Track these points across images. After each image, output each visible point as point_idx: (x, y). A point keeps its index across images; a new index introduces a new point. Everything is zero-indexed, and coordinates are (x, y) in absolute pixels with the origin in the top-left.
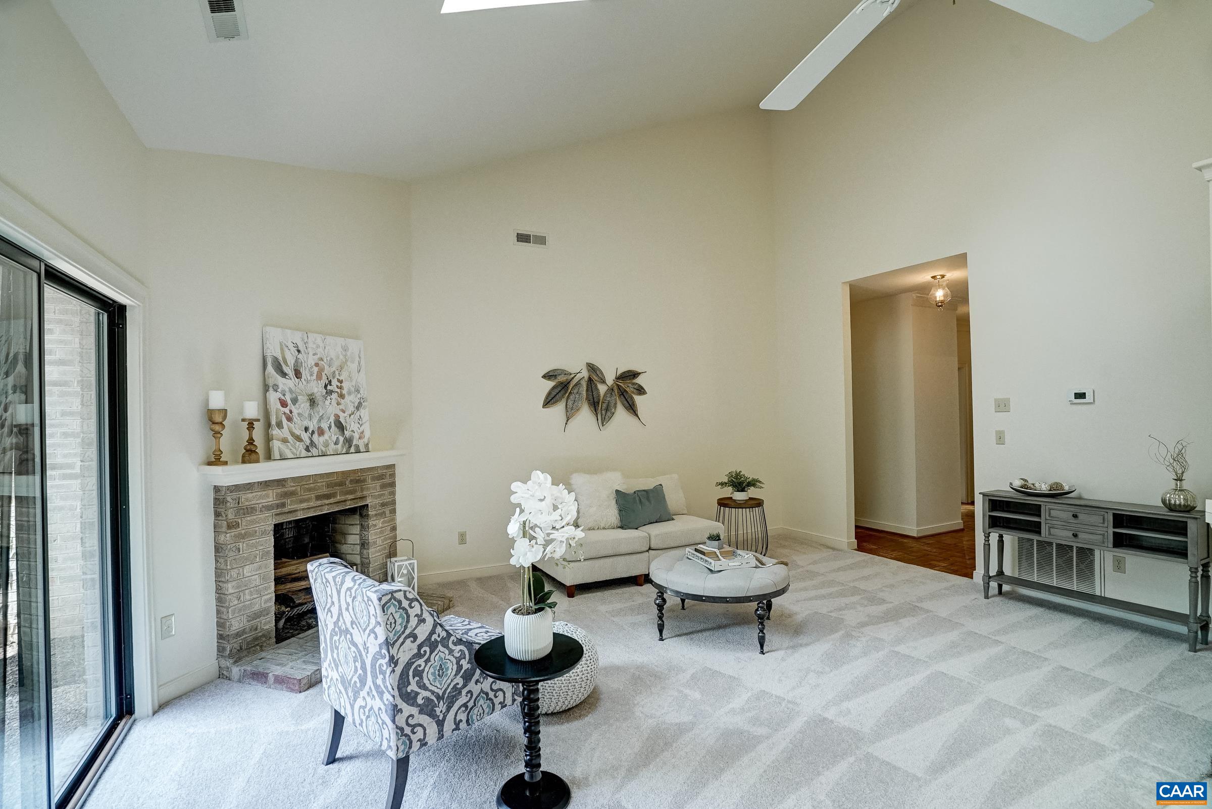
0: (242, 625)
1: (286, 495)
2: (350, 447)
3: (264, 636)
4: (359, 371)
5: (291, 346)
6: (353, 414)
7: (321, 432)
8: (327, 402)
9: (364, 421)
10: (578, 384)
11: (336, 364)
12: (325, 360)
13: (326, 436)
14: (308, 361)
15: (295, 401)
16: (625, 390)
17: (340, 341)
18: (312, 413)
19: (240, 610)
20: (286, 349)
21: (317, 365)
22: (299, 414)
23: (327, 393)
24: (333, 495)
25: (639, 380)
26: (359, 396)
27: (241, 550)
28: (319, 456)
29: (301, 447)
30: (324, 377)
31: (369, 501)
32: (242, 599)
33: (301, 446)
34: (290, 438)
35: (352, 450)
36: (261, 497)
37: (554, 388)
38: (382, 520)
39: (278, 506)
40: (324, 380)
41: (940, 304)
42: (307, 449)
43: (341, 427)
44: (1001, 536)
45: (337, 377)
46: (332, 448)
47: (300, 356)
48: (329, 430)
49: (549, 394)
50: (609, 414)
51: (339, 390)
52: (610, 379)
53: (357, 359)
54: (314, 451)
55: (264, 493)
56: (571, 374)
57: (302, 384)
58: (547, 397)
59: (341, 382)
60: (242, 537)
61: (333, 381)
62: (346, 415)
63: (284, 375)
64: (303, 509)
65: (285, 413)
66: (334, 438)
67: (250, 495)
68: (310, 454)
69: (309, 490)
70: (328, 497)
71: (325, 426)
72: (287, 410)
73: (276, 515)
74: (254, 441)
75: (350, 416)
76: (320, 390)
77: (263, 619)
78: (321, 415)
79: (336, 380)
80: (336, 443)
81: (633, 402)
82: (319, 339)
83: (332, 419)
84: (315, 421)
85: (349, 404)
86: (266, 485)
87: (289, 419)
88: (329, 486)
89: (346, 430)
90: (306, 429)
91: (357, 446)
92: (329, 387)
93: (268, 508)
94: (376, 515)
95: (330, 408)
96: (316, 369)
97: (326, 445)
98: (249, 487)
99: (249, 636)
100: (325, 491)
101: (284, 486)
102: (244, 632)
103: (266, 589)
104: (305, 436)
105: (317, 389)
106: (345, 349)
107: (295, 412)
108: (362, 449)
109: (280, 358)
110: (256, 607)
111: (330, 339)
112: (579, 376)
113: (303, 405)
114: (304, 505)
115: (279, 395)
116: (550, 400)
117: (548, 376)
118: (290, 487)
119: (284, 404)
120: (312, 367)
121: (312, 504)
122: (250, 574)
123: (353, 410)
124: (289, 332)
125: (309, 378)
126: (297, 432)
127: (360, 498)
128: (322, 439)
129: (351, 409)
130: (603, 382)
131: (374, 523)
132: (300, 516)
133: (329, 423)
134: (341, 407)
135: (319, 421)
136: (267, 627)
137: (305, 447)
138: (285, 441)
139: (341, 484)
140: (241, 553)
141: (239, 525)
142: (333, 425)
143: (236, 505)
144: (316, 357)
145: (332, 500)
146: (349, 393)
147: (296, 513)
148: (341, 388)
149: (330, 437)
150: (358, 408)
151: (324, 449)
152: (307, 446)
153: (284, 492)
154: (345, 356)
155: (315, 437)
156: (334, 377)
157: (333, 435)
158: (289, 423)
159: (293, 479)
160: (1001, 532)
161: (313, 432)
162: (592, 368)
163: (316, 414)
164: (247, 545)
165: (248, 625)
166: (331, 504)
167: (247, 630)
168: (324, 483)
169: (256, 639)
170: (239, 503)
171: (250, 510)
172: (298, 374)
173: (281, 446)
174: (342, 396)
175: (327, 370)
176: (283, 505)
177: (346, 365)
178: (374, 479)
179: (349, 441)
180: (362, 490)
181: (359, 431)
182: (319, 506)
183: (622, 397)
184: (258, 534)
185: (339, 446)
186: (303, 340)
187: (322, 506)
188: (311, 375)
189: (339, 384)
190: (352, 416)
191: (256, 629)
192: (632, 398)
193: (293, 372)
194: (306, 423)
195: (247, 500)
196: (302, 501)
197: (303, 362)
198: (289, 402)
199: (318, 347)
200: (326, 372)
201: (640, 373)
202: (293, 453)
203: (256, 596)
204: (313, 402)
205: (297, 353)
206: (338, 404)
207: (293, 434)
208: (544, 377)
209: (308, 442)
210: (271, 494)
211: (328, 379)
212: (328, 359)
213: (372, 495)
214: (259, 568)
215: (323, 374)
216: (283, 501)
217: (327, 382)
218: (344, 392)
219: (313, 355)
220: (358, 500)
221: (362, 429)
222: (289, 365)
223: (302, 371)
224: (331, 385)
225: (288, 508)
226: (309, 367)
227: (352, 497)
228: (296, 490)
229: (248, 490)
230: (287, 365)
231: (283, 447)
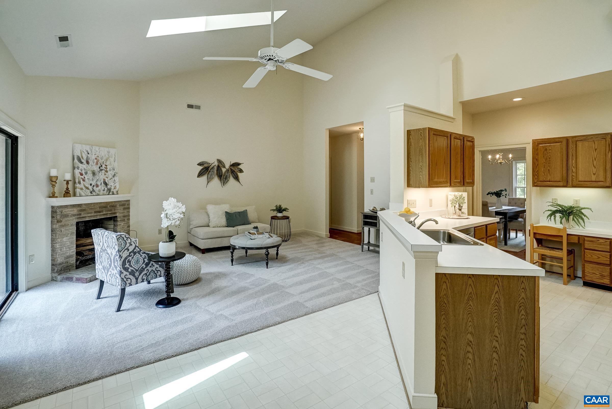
0: (62, 260)
1: (81, 210)
2: (110, 192)
3: (71, 266)
4: (115, 161)
5: (85, 151)
7: (97, 186)
8: (100, 174)
9: (116, 182)
10: (213, 168)
11: (105, 158)
12: (100, 157)
13: (99, 188)
14: (92, 157)
15: (86, 173)
16: (234, 171)
17: (107, 149)
18: (94, 178)
19: (61, 255)
20: (83, 153)
21: (96, 159)
22: (88, 178)
23: (100, 170)
24: (102, 211)
25: (240, 167)
26: (114, 171)
27: (62, 231)
28: (96, 195)
29: (88, 192)
30: (99, 164)
31: (117, 215)
32: (62, 250)
33: (88, 191)
34: (84, 188)
35: (111, 193)
36: (71, 211)
37: (202, 169)
38: (123, 223)
39: (78, 215)
40: (99, 165)
41: (362, 139)
42: (91, 193)
43: (106, 184)
44: (369, 229)
45: (105, 164)
46: (102, 192)
47: (89, 155)
48: (101, 185)
49: (200, 172)
50: (226, 180)
51: (105, 169)
52: (227, 166)
53: (114, 156)
54: (94, 193)
55: (72, 209)
56: (210, 164)
57: (89, 167)
58: (199, 173)
59: (106, 166)
60: (63, 226)
61: (103, 165)
62: (108, 179)
63: (82, 163)
64: (89, 216)
65: (82, 178)
66: (103, 188)
67: (67, 210)
68: (92, 195)
69: (92, 209)
70: (99, 212)
71: (99, 183)
72: (83, 177)
73: (77, 218)
74: (69, 189)
75: (110, 179)
76: (97, 169)
77: (71, 259)
78: (97, 179)
79: (104, 165)
80: (104, 190)
81: (237, 176)
82: (97, 148)
83: (102, 181)
84: (95, 181)
85: (110, 175)
86: (73, 206)
87: (84, 180)
88: (100, 207)
89: (108, 185)
90: (91, 185)
91: (113, 192)
92: (101, 168)
93: (74, 215)
94: (121, 220)
95: (101, 176)
96: (95, 161)
97: (99, 191)
98: (66, 206)
99: (65, 265)
100: (98, 209)
101: (81, 207)
102: (63, 263)
103: (72, 247)
104: (90, 188)
105: (96, 168)
106: (109, 152)
107: (86, 177)
108: (115, 193)
109: (80, 156)
110: (68, 254)
111: (102, 148)
112: (213, 165)
113: (90, 175)
114: (89, 215)
115: (79, 171)
116: (200, 174)
117: (200, 164)
118: (84, 207)
119: (81, 174)
120: (94, 160)
121: (92, 215)
122: (66, 241)
123: (112, 177)
124: (84, 146)
125: (92, 164)
126: (87, 186)
127: (114, 213)
128: (97, 189)
129: (111, 177)
130: (224, 167)
131: (120, 223)
134: (106, 176)
135: (97, 181)
136: (72, 262)
137: (90, 192)
138: (82, 189)
139: (105, 207)
140: (62, 232)
141: (62, 221)
142: (102, 183)
143: (61, 214)
144: (96, 156)
145: (101, 213)
146: (110, 170)
147: (86, 218)
148: (106, 168)
149: (101, 188)
150: (114, 176)
151: (98, 193)
152: (91, 192)
153: (81, 209)
154: (108, 155)
155: (95, 188)
156: (103, 164)
157: (102, 187)
158: (83, 182)
159: (85, 204)
160: (369, 227)
161: (94, 186)
162: (219, 161)
163: (95, 179)
164: (65, 229)
165: (65, 261)
166: (101, 215)
168: (98, 206)
169: (68, 266)
170: (62, 213)
171: (66, 216)
172: (88, 163)
174: (107, 171)
175: (101, 161)
176: (80, 214)
177: (109, 159)
178: (120, 205)
179: (109, 190)
180: (115, 210)
181: (114, 186)
182: (96, 215)
183: (233, 173)
184: (69, 225)
185: (105, 192)
186: (90, 149)
187: (98, 215)
188: (94, 163)
189: (106, 167)
190: (111, 180)
191: (68, 263)
192: (237, 174)
193: (86, 162)
194: (91, 182)
195: (65, 212)
196: (88, 213)
197: (90, 158)
198: (84, 174)
199: (97, 151)
200: (100, 162)
201: (241, 164)
202: (85, 194)
203: (68, 250)
204: (94, 174)
205: (88, 154)
206: (105, 175)
207: (85, 186)
208: (198, 164)
209: (92, 190)
210: (75, 210)
211: (101, 164)
213: (119, 212)
214: (70, 239)
215: (99, 163)
216: (80, 213)
217: (100, 166)
218: (107, 170)
219: (95, 155)
220: (113, 214)
221: (115, 185)
222: (84, 159)
223: (89, 161)
224: (102, 167)
225: (83, 215)
226: (93, 159)
227: (110, 212)
228: (86, 209)
229: (66, 208)
230: (83, 159)
231: (81, 191)
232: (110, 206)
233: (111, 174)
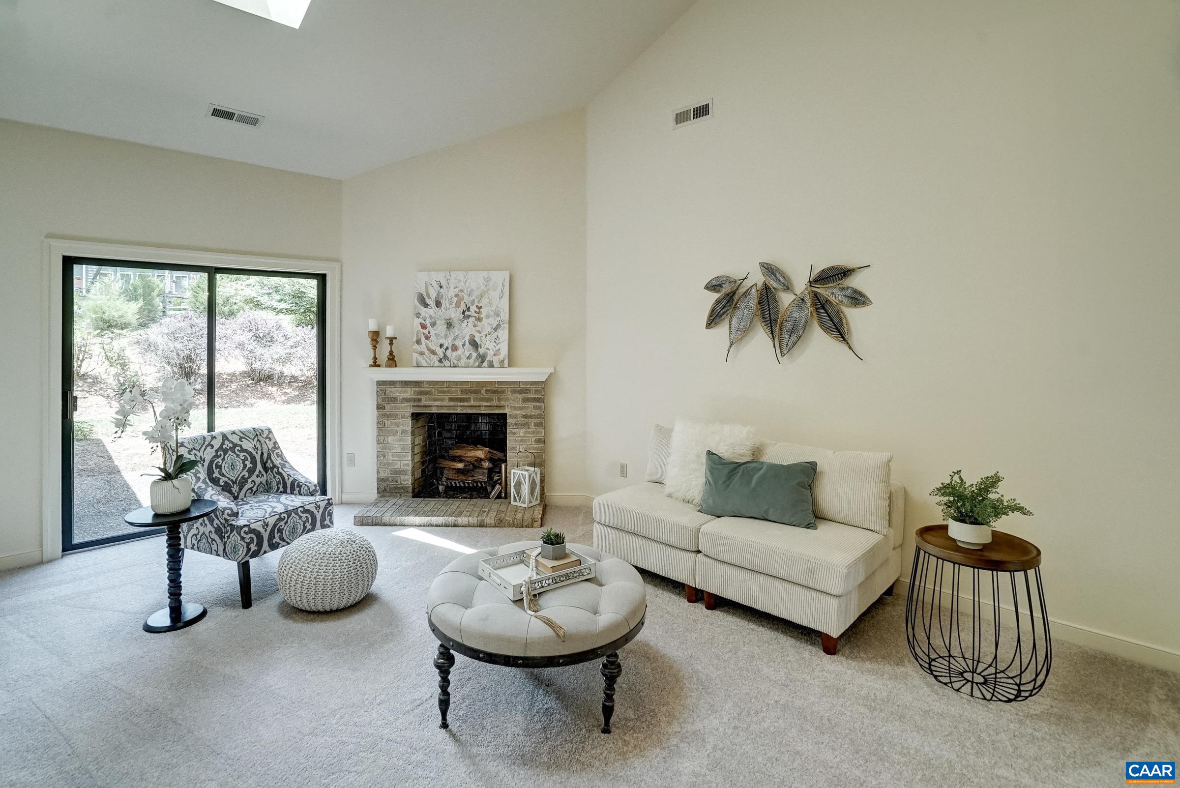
0: (387, 475)
1: (422, 393)
2: (483, 362)
3: (402, 488)
4: (501, 298)
5: (434, 284)
6: (490, 334)
7: (455, 348)
8: (464, 325)
9: (500, 341)
10: (748, 292)
11: (477, 293)
12: (465, 291)
13: (459, 352)
14: (449, 293)
15: (433, 324)
16: (827, 301)
17: (485, 274)
18: (448, 334)
19: (385, 464)
20: (430, 287)
21: (457, 296)
22: (436, 335)
23: (464, 317)
25: (855, 282)
26: (498, 319)
27: (386, 425)
28: (451, 367)
29: (435, 359)
30: (463, 305)
31: (506, 411)
32: (386, 457)
34: (426, 352)
35: (485, 364)
36: (402, 392)
37: (720, 300)
38: (524, 430)
39: (415, 400)
40: (463, 307)
42: (440, 361)
43: (475, 345)
45: (477, 303)
46: (464, 361)
47: (442, 290)
48: (463, 347)
50: (794, 338)
51: (476, 315)
53: (500, 288)
54: (447, 363)
55: (404, 389)
56: (737, 281)
57: (441, 312)
59: (480, 308)
60: (387, 416)
61: (471, 307)
62: (481, 335)
63: (426, 305)
64: (437, 406)
65: (424, 334)
66: (467, 354)
67: (395, 389)
68: (442, 365)
69: (444, 392)
70: (461, 400)
71: (459, 343)
72: (426, 332)
73: (413, 406)
74: (393, 353)
75: (486, 335)
76: (458, 315)
77: (402, 477)
78: (457, 335)
79: (474, 307)
80: (469, 358)
82: (461, 275)
83: (467, 339)
84: (450, 340)
85: (487, 326)
86: (406, 383)
87: (427, 338)
88: (462, 391)
89: (481, 348)
90: (441, 346)
91: (490, 362)
92: (467, 313)
93: (407, 401)
94: (516, 424)
95: (467, 329)
96: (455, 299)
97: (459, 359)
98: (392, 383)
99: (392, 484)
100: (459, 395)
101: (420, 387)
102: (387, 481)
103: (404, 456)
104: (440, 352)
105: (455, 314)
106: (487, 280)
107: (433, 332)
108: (495, 363)
109: (425, 294)
110: (397, 467)
111: (472, 274)
113: (441, 327)
114: (438, 403)
115: (421, 320)
118: (425, 388)
119: (424, 327)
120: (451, 298)
121: (445, 403)
122: (392, 443)
123: (490, 331)
124: (434, 273)
125: (448, 307)
126: (433, 348)
127: (497, 406)
128: (455, 354)
129: (488, 330)
131: (514, 431)
132: (434, 410)
133: (463, 341)
134: (477, 328)
135: (454, 339)
136: (405, 483)
137: (439, 359)
138: (422, 354)
139: (475, 391)
140: (386, 427)
141: (384, 408)
142: (467, 343)
143: (383, 395)
144: (457, 290)
146: (488, 317)
147: (431, 408)
148: (479, 313)
149: (463, 353)
150: (495, 329)
151: (456, 362)
152: (441, 359)
153: (420, 390)
154: (487, 286)
155: (449, 352)
156: (472, 305)
157: (466, 351)
158: (427, 341)
159: (429, 382)
161: (447, 348)
163: (452, 334)
164: (392, 423)
165: (391, 477)
166: (464, 406)
167: (390, 479)
168: (458, 389)
169: (396, 488)
170: (385, 394)
171: (393, 400)
172: (438, 304)
173: (418, 357)
174: (479, 319)
175: (467, 299)
176: (419, 400)
177: (487, 294)
178: (515, 392)
179: (482, 358)
180: (499, 400)
181: (494, 349)
182: (452, 406)
184: (399, 417)
185: (471, 361)
186: (446, 277)
187: (455, 406)
188: (450, 304)
189: (477, 310)
190: (488, 337)
191: (397, 481)
192: (840, 313)
193: (434, 303)
194: (441, 341)
195: (392, 392)
196: (435, 400)
197: (444, 294)
198: (429, 325)
199: (460, 281)
200: (465, 300)
202: (428, 363)
203: (396, 459)
204: (449, 325)
205: (439, 288)
206: (475, 326)
207: (429, 349)
208: (708, 288)
209: (442, 355)
210: (409, 391)
211: (466, 306)
212: (469, 290)
213: (511, 406)
214: (400, 440)
215: (462, 303)
216: (419, 397)
217: (465, 309)
218: (481, 316)
219: (454, 288)
220: (495, 408)
221: (497, 347)
222: (432, 298)
223: (443, 301)
224: (468, 311)
225: (423, 403)
226: (449, 297)
227: (488, 404)
228: (431, 390)
229: (392, 385)
230: (429, 298)
231: (420, 358)
232: (486, 390)
233: (488, 324)
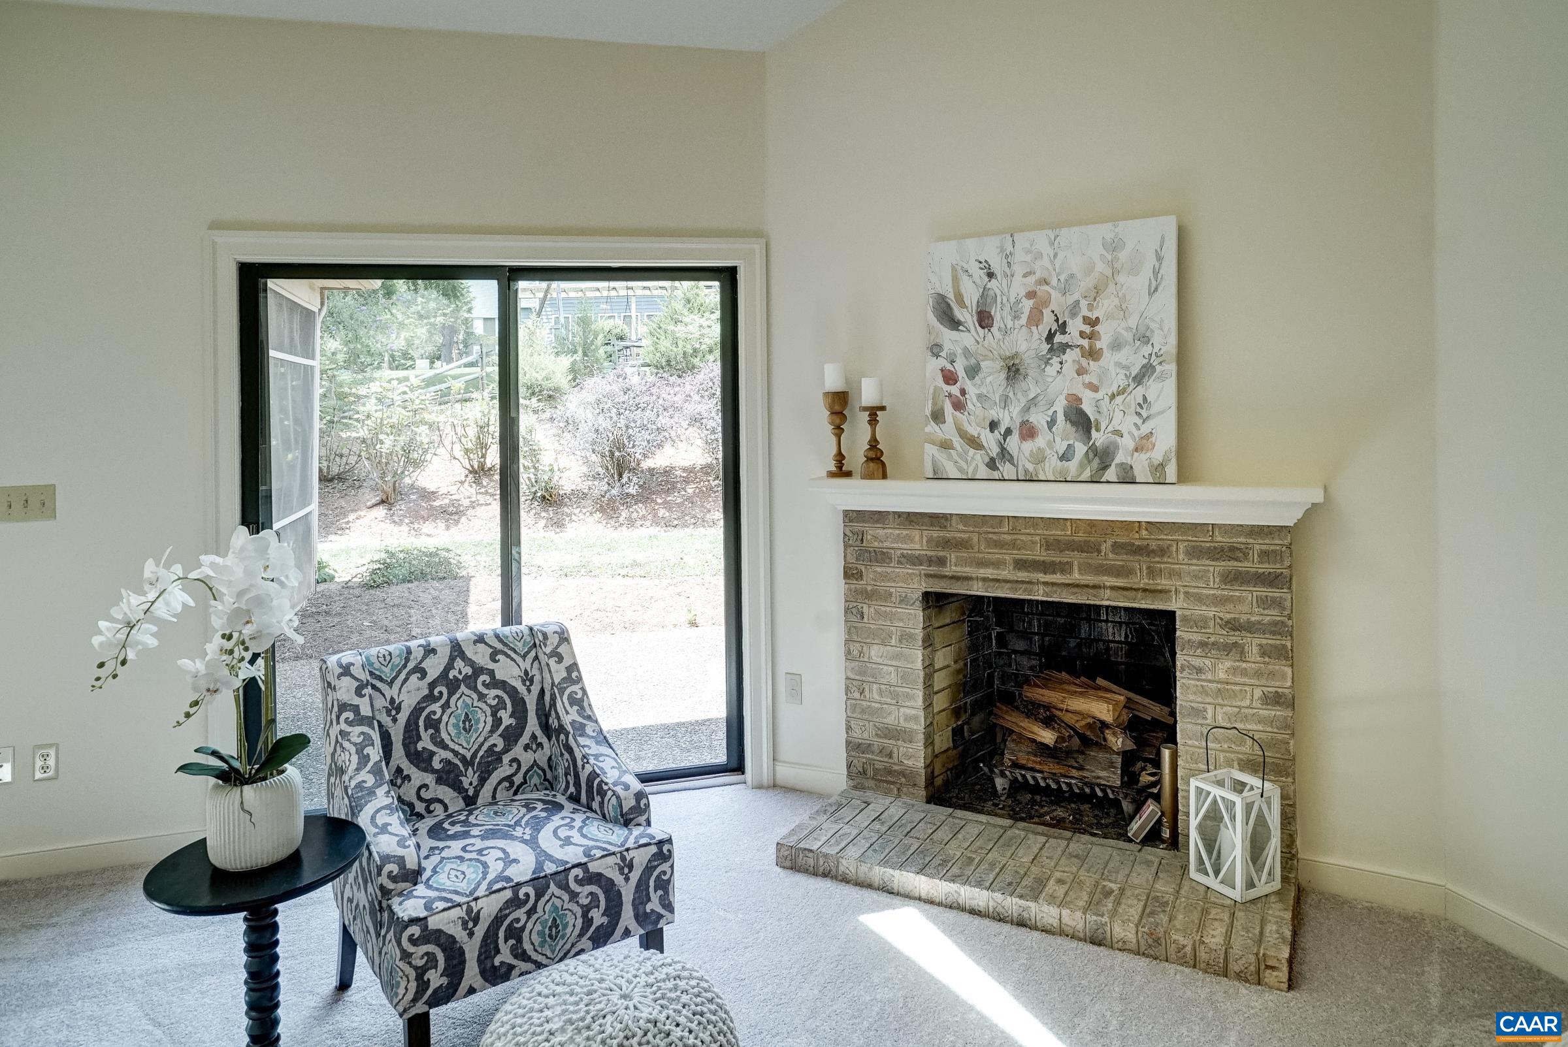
1: (946, 544)
2: (1104, 467)
3: (903, 773)
6: (1122, 393)
7: (1028, 432)
8: (1051, 370)
9: (1154, 410)
11: (1084, 284)
12: (1054, 282)
13: (1041, 441)
14: (1012, 289)
15: (974, 371)
18: (1011, 394)
21: (1031, 294)
22: (981, 396)
23: (1052, 349)
24: (1061, 568)
26: (1146, 350)
27: (866, 616)
28: (1018, 480)
29: (977, 460)
30: (1050, 316)
31: (1174, 604)
33: (978, 457)
34: (957, 441)
35: (1111, 474)
36: (898, 539)
38: (1232, 663)
39: (930, 561)
40: (1049, 323)
42: (992, 464)
43: (1082, 423)
45: (1088, 309)
46: (1052, 466)
47: (992, 285)
48: (1051, 428)
51: (1085, 343)
54: (1007, 470)
55: (907, 532)
57: (992, 339)
59: (1093, 323)
60: (868, 596)
61: (1070, 322)
62: (1100, 395)
63: (955, 324)
64: (985, 580)
65: (950, 396)
66: (1061, 447)
67: (881, 532)
68: (996, 475)
69: (1000, 545)
70: (1047, 568)
71: (1039, 419)
72: (955, 390)
73: (928, 575)
74: (879, 442)
75: (1113, 397)
76: (1036, 344)
78: (1032, 397)
79: (1081, 318)
80: (1064, 457)
82: (1041, 241)
83: (1061, 405)
84: (1016, 408)
85: (1114, 372)
86: (912, 520)
87: (959, 406)
88: (1048, 545)
89: (1098, 431)
90: (994, 425)
91: (1126, 469)
92: (1059, 338)
93: (912, 560)
94: (1204, 644)
95: (1059, 382)
96: (1027, 305)
97: (1039, 458)
98: (879, 517)
99: (880, 761)
100: (1040, 554)
101: (942, 527)
104: (991, 441)
105: (1028, 343)
107: (974, 392)
108: (1140, 473)
111: (1068, 236)
113: (993, 378)
114: (988, 572)
115: (943, 362)
118: (956, 532)
119: (950, 379)
120: (1018, 302)
121: (1005, 574)
122: (880, 660)
123: (1124, 384)
125: (1010, 325)
126: (973, 430)
127: (1146, 589)
128: (1028, 446)
129: (1118, 381)
132: (978, 590)
133: (1051, 413)
134: (1088, 378)
135: (1027, 409)
137: (987, 460)
138: (946, 445)
139: (1082, 547)
140: (867, 621)
141: (861, 576)
142: (1060, 417)
143: (858, 543)
144: (1031, 280)
145: (1058, 578)
146: (1117, 347)
147: (970, 583)
148: (1092, 336)
149: (1050, 444)
150: (1139, 379)
151: (1030, 467)
152: (992, 460)
153: (944, 538)
155: (1013, 442)
156: (1074, 315)
157: (1058, 439)
158: (957, 413)
159: (963, 518)
161: (1009, 431)
163: (1020, 394)
164: (876, 611)
165: (877, 741)
166: (1053, 584)
167: (876, 748)
168: (1037, 538)
169: (889, 772)
170: (859, 539)
171: (882, 557)
172: (985, 320)
173: (937, 454)
174: (1093, 354)
175: (1059, 303)
176: (941, 562)
177: (1112, 284)
178: (1198, 553)
179: (1102, 457)
180: (1154, 574)
181: (1136, 433)
182: (1022, 583)
184: (893, 599)
185: (1072, 466)
186: (1002, 251)
188: (1016, 318)
189: (1088, 329)
190: (1120, 397)
191: (890, 755)
193: (976, 317)
194: (996, 413)
195: (875, 538)
196: (982, 564)
197: (999, 294)
198: (962, 374)
199: (1038, 256)
200: (1053, 307)
202: (960, 470)
203: (889, 700)
204: (1014, 371)
205: (987, 279)
206: (1082, 372)
207: (963, 433)
209: (995, 451)
210: (919, 538)
211: (1058, 318)
212: (1063, 277)
213: (1186, 593)
214: (897, 656)
215: (1046, 313)
216: (941, 554)
217: (1055, 327)
218: (1099, 345)
219: (1024, 276)
220: (1140, 594)
221: (1146, 429)
222: (968, 304)
223: (996, 312)
224: (1063, 333)
225: (951, 569)
226: (1013, 301)
227: (1120, 582)
228: (969, 539)
229: (877, 522)
230: (963, 305)
231: (941, 456)
232: (1117, 547)
233: (1120, 365)
